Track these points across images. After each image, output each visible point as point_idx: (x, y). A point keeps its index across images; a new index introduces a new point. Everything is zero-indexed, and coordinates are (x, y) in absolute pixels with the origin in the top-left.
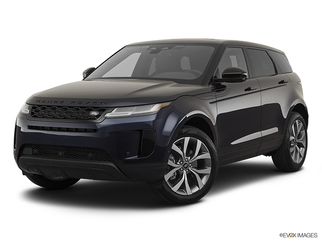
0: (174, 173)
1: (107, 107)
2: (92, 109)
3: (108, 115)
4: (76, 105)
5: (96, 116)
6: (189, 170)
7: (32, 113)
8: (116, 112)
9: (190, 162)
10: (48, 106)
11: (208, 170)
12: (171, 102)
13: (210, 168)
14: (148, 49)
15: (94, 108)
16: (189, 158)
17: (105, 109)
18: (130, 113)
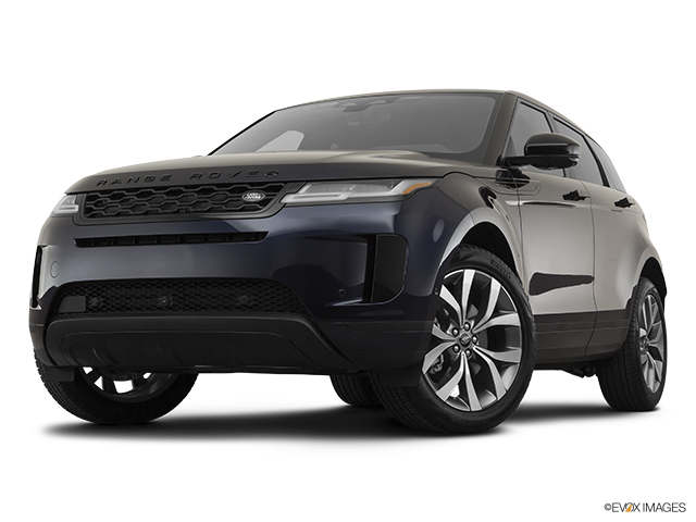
0: (439, 357)
1: (286, 182)
2: (249, 187)
3: (289, 199)
4: (205, 180)
5: (260, 203)
6: (471, 351)
7: (87, 211)
8: (307, 191)
9: (475, 332)
10: (128, 190)
11: (514, 355)
12: (434, 180)
13: (520, 350)
14: (336, 106)
15: (251, 184)
16: (472, 323)
17: (282, 187)
18: (343, 196)
